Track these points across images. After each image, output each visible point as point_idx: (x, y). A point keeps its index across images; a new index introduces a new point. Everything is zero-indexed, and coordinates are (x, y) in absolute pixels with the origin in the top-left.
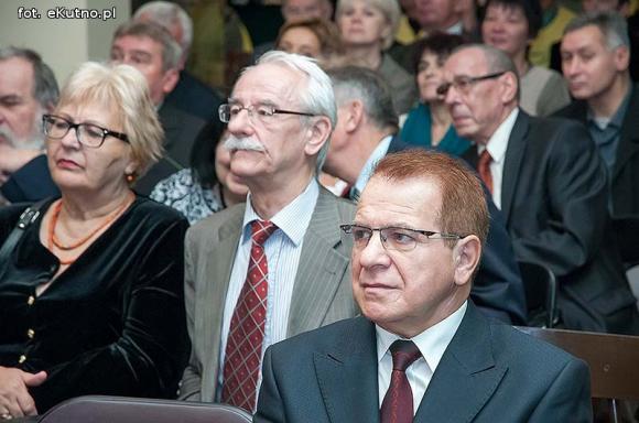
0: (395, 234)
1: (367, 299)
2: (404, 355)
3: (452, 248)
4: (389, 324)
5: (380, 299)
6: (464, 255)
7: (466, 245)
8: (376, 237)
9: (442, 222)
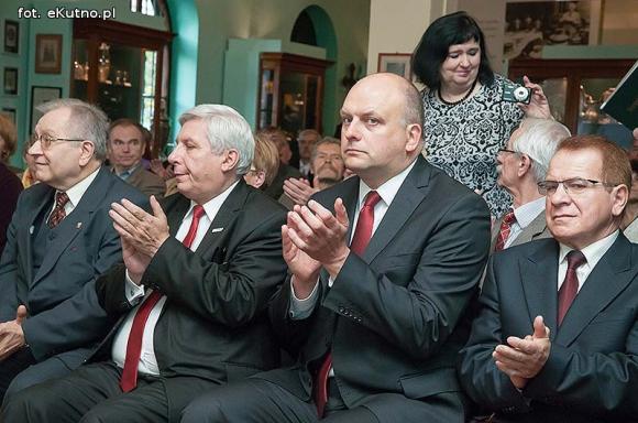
0: (570, 183)
1: (556, 224)
2: (575, 259)
3: (610, 192)
4: (570, 240)
5: (565, 224)
6: (618, 198)
7: (619, 191)
8: (561, 186)
9: (603, 176)
